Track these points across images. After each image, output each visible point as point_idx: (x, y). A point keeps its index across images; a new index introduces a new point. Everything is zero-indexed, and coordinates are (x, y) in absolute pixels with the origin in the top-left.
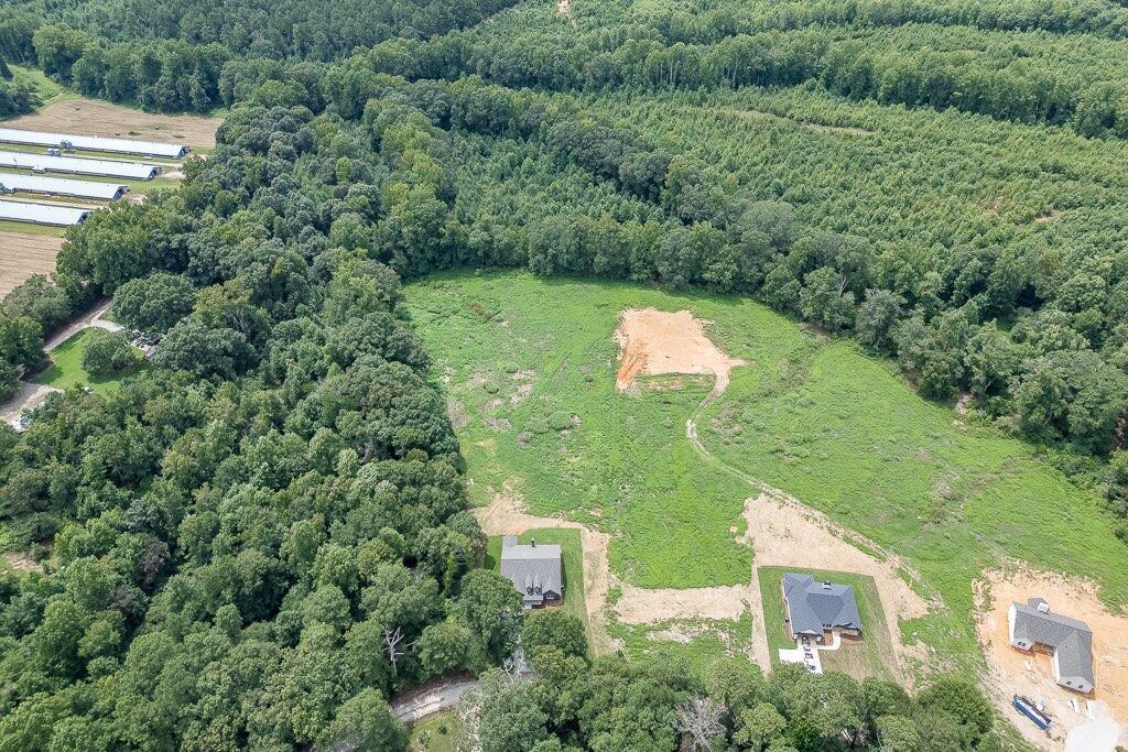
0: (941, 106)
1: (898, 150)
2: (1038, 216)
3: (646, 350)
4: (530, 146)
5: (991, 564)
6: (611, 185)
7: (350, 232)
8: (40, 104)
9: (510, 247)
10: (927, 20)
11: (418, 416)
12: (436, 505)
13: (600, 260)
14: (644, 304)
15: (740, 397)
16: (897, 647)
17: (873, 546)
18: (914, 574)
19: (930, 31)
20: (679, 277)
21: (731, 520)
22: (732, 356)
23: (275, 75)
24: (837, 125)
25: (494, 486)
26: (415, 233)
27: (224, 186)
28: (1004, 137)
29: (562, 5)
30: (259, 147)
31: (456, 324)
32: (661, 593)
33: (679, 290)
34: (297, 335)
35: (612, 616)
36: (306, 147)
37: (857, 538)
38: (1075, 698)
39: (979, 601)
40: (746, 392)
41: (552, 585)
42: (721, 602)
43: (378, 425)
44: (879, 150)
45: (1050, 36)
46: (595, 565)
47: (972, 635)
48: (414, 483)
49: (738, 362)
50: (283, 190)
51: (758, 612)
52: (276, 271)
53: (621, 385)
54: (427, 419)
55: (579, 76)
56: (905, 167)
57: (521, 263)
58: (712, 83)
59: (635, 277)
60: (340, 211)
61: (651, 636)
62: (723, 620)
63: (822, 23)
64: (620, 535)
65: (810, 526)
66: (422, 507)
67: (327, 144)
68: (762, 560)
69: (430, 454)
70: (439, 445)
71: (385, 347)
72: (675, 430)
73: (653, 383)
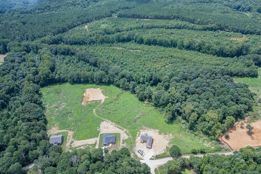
0: (155, 45)
1: (145, 54)
2: (166, 65)
3: (89, 96)
4: (73, 57)
5: (142, 129)
6: (88, 64)
7: (29, 78)
9: (64, 78)
10: (157, 27)
11: (36, 113)
12: (37, 130)
13: (82, 79)
14: (91, 87)
15: (105, 104)
16: (121, 144)
17: (122, 128)
18: (128, 132)
19: (157, 30)
20: (98, 82)
21: (97, 126)
22: (106, 96)
23: (19, 45)
24: (135, 50)
25: (53, 125)
26: (44, 77)
27: (3, 70)
28: (164, 51)
29: (86, 26)
30: (13, 61)
31: (52, 95)
32: (81, 141)
33: (98, 84)
34: (15, 99)
35: (71, 146)
36: (24, 60)
37: (120, 127)
38: (148, 149)
39: (137, 135)
40: (107, 102)
41: (60, 142)
42: (91, 141)
43: (27, 116)
44: (141, 54)
45: (178, 30)
46: (70, 137)
47: (134, 141)
48: (33, 126)
49: (107, 97)
50: (17, 70)
51: (98, 142)
52: (11, 87)
53: (83, 104)
54: (38, 114)
55: (86, 42)
56: (145, 57)
57: (67, 81)
58: (113, 42)
59: (89, 82)
60: (28, 74)
61: (77, 149)
62: (91, 144)
63: (137, 29)
64: (76, 132)
65: (112, 126)
66: (34, 130)
67: (28, 60)
68: (101, 133)
69: (38, 120)
70: (40, 118)
71: (32, 100)
72: (91, 111)
73: (89, 103)
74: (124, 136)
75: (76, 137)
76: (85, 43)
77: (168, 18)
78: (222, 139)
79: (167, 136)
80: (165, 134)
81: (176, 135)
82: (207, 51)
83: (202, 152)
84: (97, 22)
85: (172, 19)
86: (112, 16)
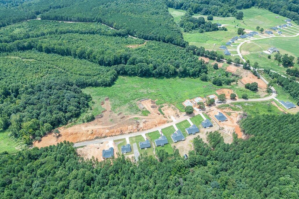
24: (29, 59)
63: (50, 34)
77: (91, 21)
78: (35, 143)
82: (94, 60)
84: (14, 25)
85: (93, 22)
86: (36, 18)
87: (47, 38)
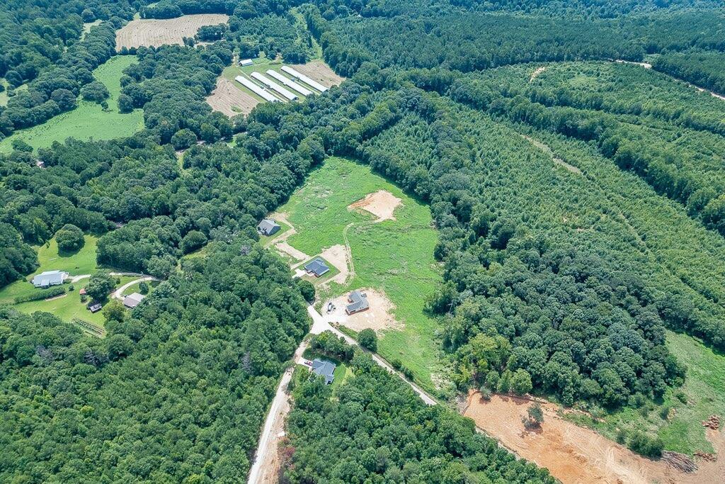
1: (571, 181)
2: (580, 227)
3: (371, 203)
5: (375, 288)
8: (309, 61)
13: (388, 170)
15: (378, 226)
16: (323, 284)
17: (352, 268)
18: (352, 278)
20: (408, 187)
21: (328, 245)
22: (394, 216)
24: (570, 164)
29: (540, 69)
31: (332, 172)
32: (290, 247)
33: (405, 191)
35: (275, 244)
37: (352, 265)
38: (345, 312)
40: (382, 225)
41: (269, 231)
42: (299, 255)
44: (564, 179)
46: (286, 235)
49: (394, 219)
51: (305, 261)
53: (349, 207)
57: (370, 163)
59: (395, 181)
61: (277, 252)
62: (295, 258)
64: (299, 234)
65: (344, 257)
68: (321, 255)
69: (272, 192)
70: (276, 191)
71: (290, 164)
72: (346, 223)
73: (358, 211)
74: (340, 279)
75: (291, 240)
76: (485, 108)
78: (473, 394)
79: (395, 322)
80: (397, 318)
81: (412, 332)
83: (410, 377)
86: (641, 61)
87: (639, 124)
